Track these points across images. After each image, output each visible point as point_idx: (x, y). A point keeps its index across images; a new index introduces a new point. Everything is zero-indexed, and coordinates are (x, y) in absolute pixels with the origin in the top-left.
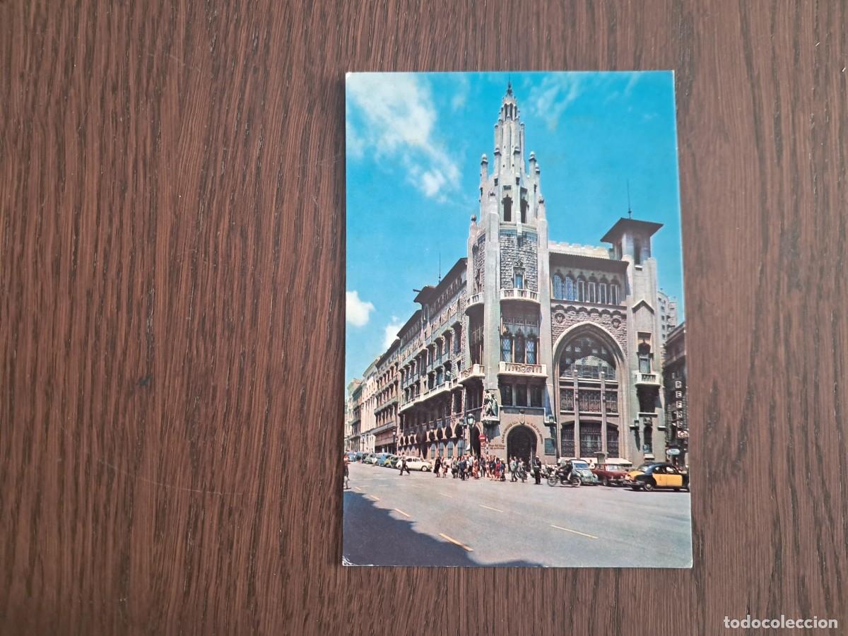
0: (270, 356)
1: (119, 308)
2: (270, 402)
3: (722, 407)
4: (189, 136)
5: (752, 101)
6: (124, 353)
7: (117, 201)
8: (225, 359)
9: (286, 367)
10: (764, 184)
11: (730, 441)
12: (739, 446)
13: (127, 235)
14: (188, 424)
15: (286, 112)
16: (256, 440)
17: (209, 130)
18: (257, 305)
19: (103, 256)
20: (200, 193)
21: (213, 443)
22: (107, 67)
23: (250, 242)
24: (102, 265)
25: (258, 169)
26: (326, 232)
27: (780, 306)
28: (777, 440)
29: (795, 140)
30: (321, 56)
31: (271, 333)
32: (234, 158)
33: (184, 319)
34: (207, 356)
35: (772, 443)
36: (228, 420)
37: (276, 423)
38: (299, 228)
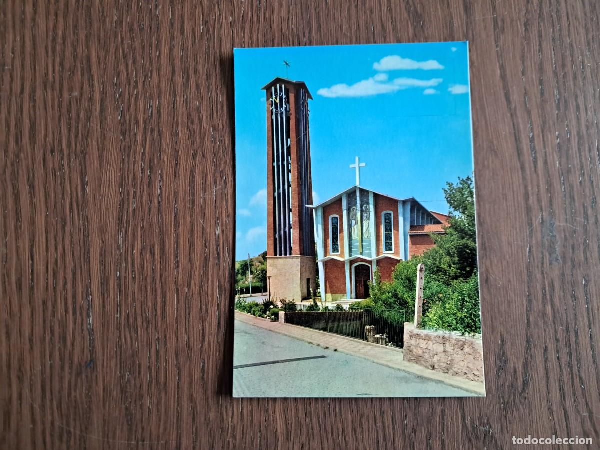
0: (178, 340)
1: (67, 311)
2: (180, 374)
3: (509, 353)
4: (108, 183)
5: (512, 127)
6: (73, 345)
7: (60, 234)
8: (145, 343)
9: (189, 347)
10: (526, 187)
11: (517, 379)
12: (524, 381)
13: (69, 258)
14: (122, 393)
15: (177, 160)
16: (172, 402)
17: (123, 177)
18: (165, 302)
19: (52, 274)
20: (119, 224)
21: (142, 406)
22: (46, 136)
23: (158, 257)
24: (52, 281)
25: (160, 203)
26: (211, 245)
27: (546, 276)
28: (551, 375)
29: (546, 153)
30: (199, 116)
31: (177, 323)
32: (142, 197)
33: (114, 317)
34: (132, 342)
35: (548, 377)
36: (151, 389)
37: (186, 389)
38: (192, 244)
